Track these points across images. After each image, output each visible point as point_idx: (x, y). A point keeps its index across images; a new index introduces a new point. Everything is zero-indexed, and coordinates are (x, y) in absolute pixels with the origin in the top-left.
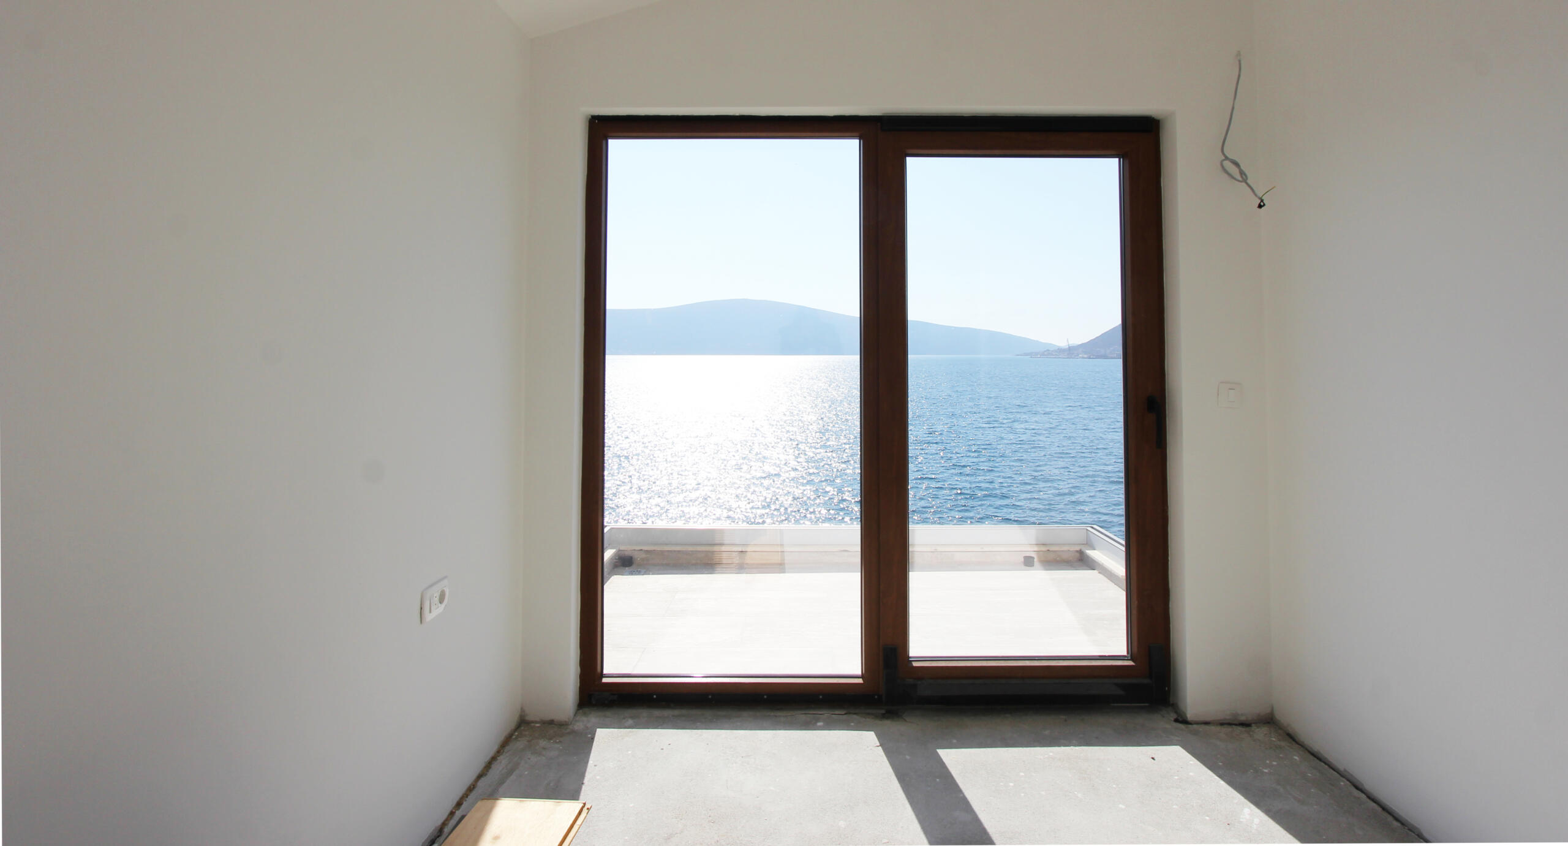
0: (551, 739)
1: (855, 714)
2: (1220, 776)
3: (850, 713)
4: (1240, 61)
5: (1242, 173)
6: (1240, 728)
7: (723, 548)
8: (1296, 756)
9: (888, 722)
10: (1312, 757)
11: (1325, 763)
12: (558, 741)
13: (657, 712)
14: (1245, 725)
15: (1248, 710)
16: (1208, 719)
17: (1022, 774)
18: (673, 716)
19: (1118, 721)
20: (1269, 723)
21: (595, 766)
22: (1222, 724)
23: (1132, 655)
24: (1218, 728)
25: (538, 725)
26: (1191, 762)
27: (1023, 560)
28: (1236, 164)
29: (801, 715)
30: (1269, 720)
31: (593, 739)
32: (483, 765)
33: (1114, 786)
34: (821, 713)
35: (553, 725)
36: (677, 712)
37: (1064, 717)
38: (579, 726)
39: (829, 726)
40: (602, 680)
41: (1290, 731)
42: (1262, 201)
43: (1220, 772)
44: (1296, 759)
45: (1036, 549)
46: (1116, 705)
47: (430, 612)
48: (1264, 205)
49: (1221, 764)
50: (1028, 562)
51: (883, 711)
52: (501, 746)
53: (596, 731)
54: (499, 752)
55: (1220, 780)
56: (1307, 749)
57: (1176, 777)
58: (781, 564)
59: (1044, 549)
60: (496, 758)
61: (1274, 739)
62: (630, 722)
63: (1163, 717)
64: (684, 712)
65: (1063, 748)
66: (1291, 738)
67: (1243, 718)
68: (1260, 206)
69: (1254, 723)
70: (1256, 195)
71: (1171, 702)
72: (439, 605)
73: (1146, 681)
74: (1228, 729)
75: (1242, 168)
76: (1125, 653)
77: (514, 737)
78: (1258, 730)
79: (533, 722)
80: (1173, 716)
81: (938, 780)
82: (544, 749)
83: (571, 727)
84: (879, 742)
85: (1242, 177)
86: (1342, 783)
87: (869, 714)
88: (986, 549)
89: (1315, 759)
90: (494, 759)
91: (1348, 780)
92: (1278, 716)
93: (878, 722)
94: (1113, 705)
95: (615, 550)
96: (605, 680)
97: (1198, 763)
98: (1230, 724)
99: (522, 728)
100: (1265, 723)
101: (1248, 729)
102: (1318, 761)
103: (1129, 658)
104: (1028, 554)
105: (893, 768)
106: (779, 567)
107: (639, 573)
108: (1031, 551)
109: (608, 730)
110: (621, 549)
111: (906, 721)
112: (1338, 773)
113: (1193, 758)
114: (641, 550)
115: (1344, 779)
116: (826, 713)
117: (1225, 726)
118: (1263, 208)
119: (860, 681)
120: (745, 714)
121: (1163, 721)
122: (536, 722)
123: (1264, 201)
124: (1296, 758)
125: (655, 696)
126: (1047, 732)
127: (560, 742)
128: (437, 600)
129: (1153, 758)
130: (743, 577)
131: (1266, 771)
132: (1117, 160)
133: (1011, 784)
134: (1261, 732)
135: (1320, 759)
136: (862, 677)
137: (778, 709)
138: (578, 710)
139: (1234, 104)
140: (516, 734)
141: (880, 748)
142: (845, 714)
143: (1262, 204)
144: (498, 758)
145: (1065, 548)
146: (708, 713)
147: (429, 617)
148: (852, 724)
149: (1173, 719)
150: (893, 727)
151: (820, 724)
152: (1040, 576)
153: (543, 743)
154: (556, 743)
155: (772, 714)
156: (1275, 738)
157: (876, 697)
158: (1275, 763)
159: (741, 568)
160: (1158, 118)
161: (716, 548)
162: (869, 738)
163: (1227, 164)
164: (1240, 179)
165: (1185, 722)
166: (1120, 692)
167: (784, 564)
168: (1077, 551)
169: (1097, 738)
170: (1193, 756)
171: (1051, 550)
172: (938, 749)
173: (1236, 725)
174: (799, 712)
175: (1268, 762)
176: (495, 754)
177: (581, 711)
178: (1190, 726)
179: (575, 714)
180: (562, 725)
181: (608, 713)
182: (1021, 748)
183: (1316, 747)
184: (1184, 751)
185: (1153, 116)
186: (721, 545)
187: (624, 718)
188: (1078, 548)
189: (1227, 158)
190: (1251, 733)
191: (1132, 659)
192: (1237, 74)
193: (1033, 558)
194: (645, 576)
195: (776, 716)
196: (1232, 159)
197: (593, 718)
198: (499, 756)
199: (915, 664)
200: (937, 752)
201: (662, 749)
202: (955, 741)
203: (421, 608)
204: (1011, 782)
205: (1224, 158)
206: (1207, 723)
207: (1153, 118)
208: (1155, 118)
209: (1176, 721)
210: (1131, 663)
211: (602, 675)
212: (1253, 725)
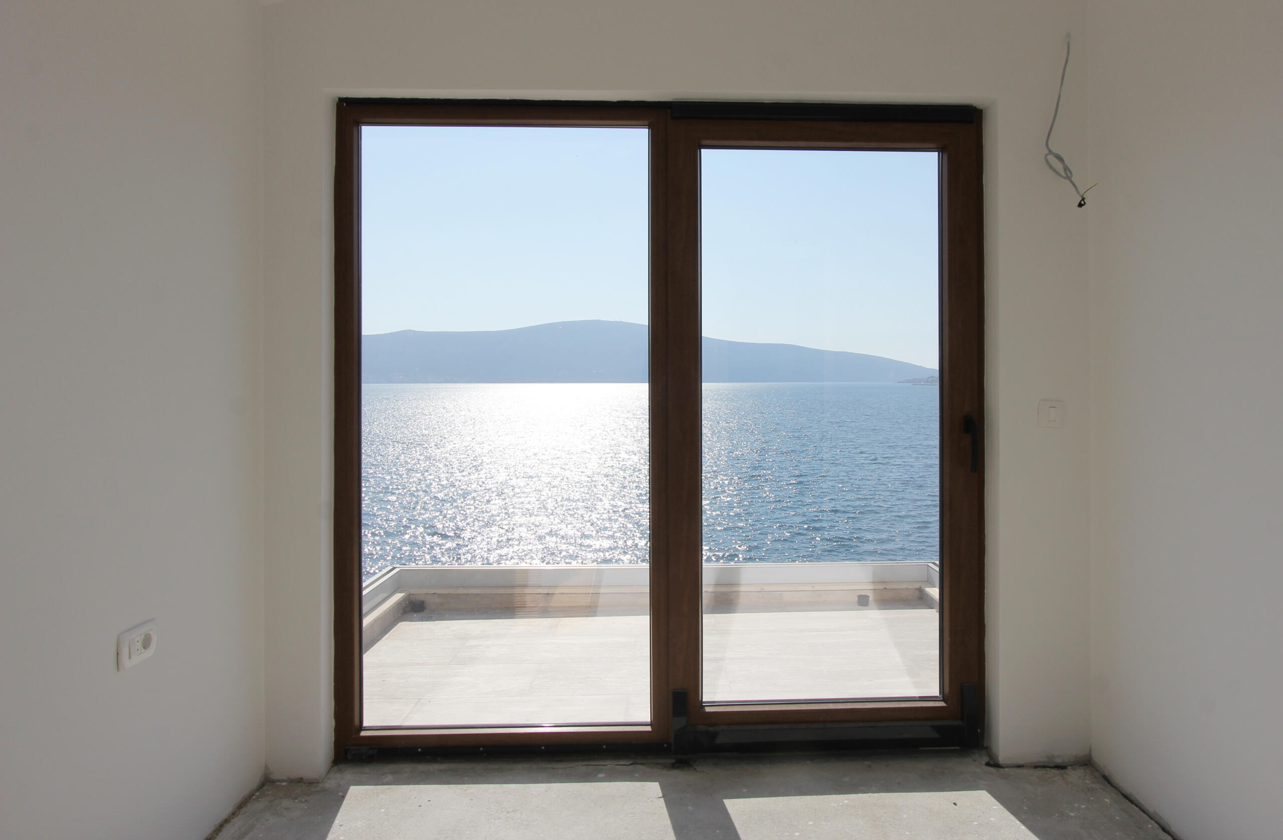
0: (296, 798)
1: (642, 764)
2: (1023, 822)
3: (636, 764)
4: (1068, 43)
5: (1066, 169)
6: (1054, 771)
7: (527, 591)
8: (1107, 799)
9: (676, 772)
10: (1124, 800)
11: (1137, 806)
12: (303, 800)
13: (422, 767)
14: (1061, 767)
15: (1065, 751)
16: (1021, 762)
17: (811, 823)
18: (441, 771)
19: (925, 765)
20: (1086, 765)
21: (341, 826)
22: (1036, 767)
23: (944, 696)
24: (1032, 771)
25: (284, 784)
26: (995, 807)
27: (857, 599)
28: (1060, 159)
29: (580, 767)
30: (1087, 763)
31: (343, 797)
32: (213, 828)
33: (907, 833)
34: (604, 764)
35: (302, 784)
36: (443, 766)
37: (867, 763)
38: (330, 784)
39: (611, 777)
40: (360, 733)
41: (1106, 774)
42: (1083, 199)
43: (1023, 817)
44: (1107, 802)
45: (871, 587)
46: (925, 748)
47: (130, 658)
48: (1085, 203)
49: (1026, 808)
50: (863, 601)
51: (673, 761)
52: (238, 807)
53: (348, 789)
54: (234, 814)
55: (1021, 824)
56: (1120, 791)
57: (976, 823)
58: (590, 607)
59: (881, 587)
60: (230, 821)
61: (1088, 782)
62: (390, 778)
63: (975, 761)
64: (452, 766)
65: (860, 795)
66: (1107, 780)
67: (1059, 761)
68: (1080, 205)
69: (1070, 766)
70: (1078, 192)
71: (985, 746)
72: (143, 650)
73: (957, 723)
74: (1040, 772)
75: (1066, 163)
76: (937, 694)
77: (254, 797)
78: (1073, 772)
79: (279, 781)
80: (986, 759)
81: (718, 831)
82: (287, 809)
83: (321, 785)
84: (662, 793)
85: (1066, 173)
86: (1150, 826)
87: (657, 764)
88: (817, 588)
89: (1127, 801)
90: (227, 821)
91: (1156, 822)
92: (1097, 758)
93: (665, 772)
94: (921, 748)
95: (403, 594)
96: (363, 733)
97: (1002, 807)
98: (1044, 767)
99: (265, 788)
100: (1081, 766)
101: (1062, 771)
102: (1130, 803)
103: (941, 699)
104: (863, 593)
105: (671, 820)
106: (590, 609)
107: (429, 619)
108: (867, 588)
109: (362, 787)
110: (411, 593)
111: (696, 770)
112: (1148, 815)
113: (997, 803)
114: (435, 593)
115: (1153, 822)
116: (610, 764)
117: (1039, 768)
118: (1083, 207)
119: (649, 729)
120: (520, 766)
121: (974, 765)
122: (283, 781)
123: (1085, 200)
124: (1107, 800)
125: (420, 750)
126: (846, 779)
127: (306, 801)
128: (139, 645)
129: (955, 804)
130: (546, 622)
131: (1072, 814)
132: (936, 153)
133: (797, 834)
134: (1075, 776)
135: (1132, 802)
136: (651, 724)
137: (558, 761)
138: (332, 767)
139: (1060, 93)
140: (258, 794)
141: (662, 799)
142: (631, 764)
143: (1082, 203)
144: (232, 820)
145: (904, 586)
146: (479, 767)
147: (127, 663)
148: (637, 775)
149: (984, 763)
150: (680, 776)
151: (600, 776)
152: (874, 616)
153: (286, 803)
154: (302, 802)
155: (550, 766)
156: (1089, 780)
157: (665, 746)
158: (1083, 806)
159: (545, 612)
160: (981, 108)
161: (517, 591)
162: (653, 788)
163: (1051, 158)
164: (1064, 175)
165: (997, 765)
166: (934, 735)
167: (596, 607)
168: (916, 589)
169: (899, 784)
170: (998, 801)
171: (888, 588)
172: (724, 799)
173: (1050, 767)
174: (580, 763)
175: (1076, 805)
176: (230, 816)
177: (336, 768)
178: (1001, 770)
179: (329, 772)
180: (312, 783)
181: (367, 769)
182: (815, 796)
183: (1129, 789)
184: (990, 795)
185: (975, 105)
186: (526, 586)
187: (383, 774)
188: (917, 586)
189: (1050, 152)
190: (1065, 776)
191: (944, 700)
192: (1065, 58)
193: (868, 597)
194: (436, 622)
195: (553, 768)
196: (1056, 154)
197: (349, 773)
198: (233, 818)
199: (708, 709)
200: (723, 802)
201: (420, 806)
202: (745, 790)
203: (118, 654)
204: (797, 832)
205: (1048, 152)
206: (1019, 766)
207: (975, 107)
208: (977, 107)
209: (988, 764)
210: (942, 704)
211: (361, 728)
212: (1069, 767)
